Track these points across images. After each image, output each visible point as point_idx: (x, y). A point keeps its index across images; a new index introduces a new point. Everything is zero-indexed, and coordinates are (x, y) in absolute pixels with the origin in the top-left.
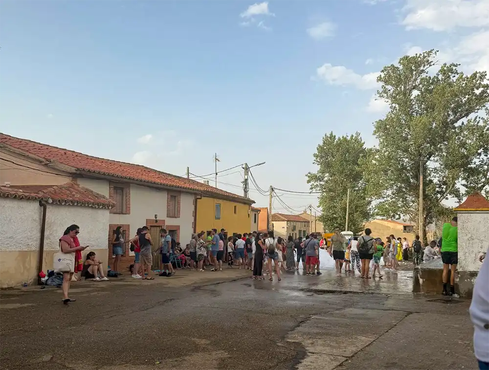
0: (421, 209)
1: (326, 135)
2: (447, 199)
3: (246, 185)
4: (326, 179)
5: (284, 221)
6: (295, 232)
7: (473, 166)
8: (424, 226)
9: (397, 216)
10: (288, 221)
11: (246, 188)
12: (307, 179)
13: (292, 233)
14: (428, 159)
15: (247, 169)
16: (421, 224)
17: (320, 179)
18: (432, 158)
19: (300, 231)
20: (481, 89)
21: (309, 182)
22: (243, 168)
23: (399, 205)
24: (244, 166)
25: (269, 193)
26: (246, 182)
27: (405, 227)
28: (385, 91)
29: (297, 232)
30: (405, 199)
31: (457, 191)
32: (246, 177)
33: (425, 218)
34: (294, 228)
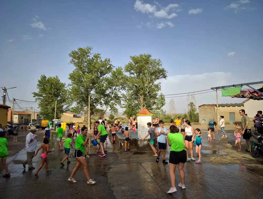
0: (89, 109)
1: (42, 75)
3: (4, 98)
5: (17, 114)
6: (23, 120)
10: (19, 115)
11: (4, 100)
12: (33, 95)
13: (21, 120)
14: (91, 90)
15: (5, 90)
16: (89, 115)
18: (93, 90)
19: (25, 119)
20: (109, 66)
21: (34, 96)
22: (3, 89)
25: (12, 102)
26: (4, 97)
27: (74, 115)
29: (24, 120)
31: (101, 102)
32: (5, 94)
33: (90, 113)
34: (22, 118)
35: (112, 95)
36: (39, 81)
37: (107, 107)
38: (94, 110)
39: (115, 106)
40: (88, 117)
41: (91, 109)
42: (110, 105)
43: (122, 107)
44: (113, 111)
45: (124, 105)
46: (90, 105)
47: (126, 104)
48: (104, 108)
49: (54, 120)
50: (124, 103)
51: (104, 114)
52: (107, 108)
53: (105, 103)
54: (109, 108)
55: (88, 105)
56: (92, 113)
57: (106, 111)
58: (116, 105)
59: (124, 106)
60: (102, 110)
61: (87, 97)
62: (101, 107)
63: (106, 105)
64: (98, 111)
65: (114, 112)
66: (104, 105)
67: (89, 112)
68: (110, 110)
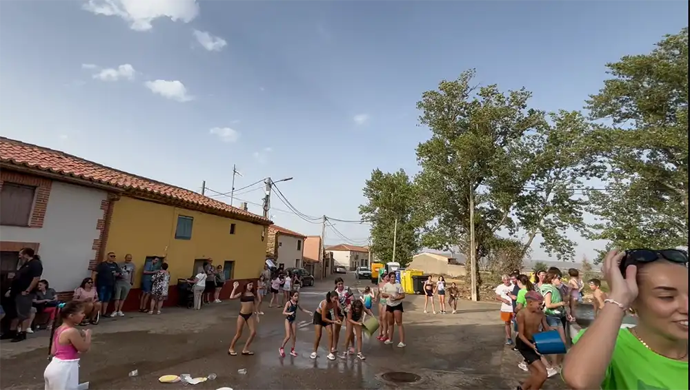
0: (472, 238)
2: (499, 229)
3: (266, 202)
4: (376, 211)
7: (525, 194)
8: (477, 259)
9: (445, 248)
10: (351, 251)
11: (266, 206)
12: (359, 210)
14: (478, 185)
15: (270, 185)
16: (473, 257)
17: (371, 211)
23: (447, 235)
24: (266, 181)
26: (267, 199)
27: (449, 260)
28: (427, 117)
30: (453, 229)
32: (268, 193)
33: (477, 250)
34: (357, 258)
35: (547, 195)
36: (369, 183)
37: (530, 235)
38: (487, 240)
39: (559, 231)
40: (470, 263)
41: (479, 239)
42: (542, 229)
43: (591, 237)
44: (553, 250)
45: (600, 227)
46: (476, 226)
47: (608, 224)
48: (522, 235)
49: (389, 264)
50: (599, 222)
51: (522, 257)
52: (532, 236)
53: (524, 223)
54: (539, 238)
55: (470, 226)
56: (482, 251)
57: (527, 246)
58: (564, 227)
59: (602, 230)
60: (515, 244)
61: (466, 204)
62: (511, 234)
63: (527, 228)
64: (500, 244)
65: (559, 253)
66: (521, 229)
67: (473, 247)
68: (542, 244)
